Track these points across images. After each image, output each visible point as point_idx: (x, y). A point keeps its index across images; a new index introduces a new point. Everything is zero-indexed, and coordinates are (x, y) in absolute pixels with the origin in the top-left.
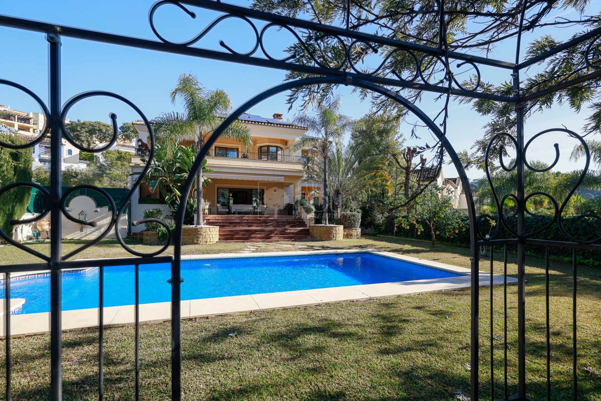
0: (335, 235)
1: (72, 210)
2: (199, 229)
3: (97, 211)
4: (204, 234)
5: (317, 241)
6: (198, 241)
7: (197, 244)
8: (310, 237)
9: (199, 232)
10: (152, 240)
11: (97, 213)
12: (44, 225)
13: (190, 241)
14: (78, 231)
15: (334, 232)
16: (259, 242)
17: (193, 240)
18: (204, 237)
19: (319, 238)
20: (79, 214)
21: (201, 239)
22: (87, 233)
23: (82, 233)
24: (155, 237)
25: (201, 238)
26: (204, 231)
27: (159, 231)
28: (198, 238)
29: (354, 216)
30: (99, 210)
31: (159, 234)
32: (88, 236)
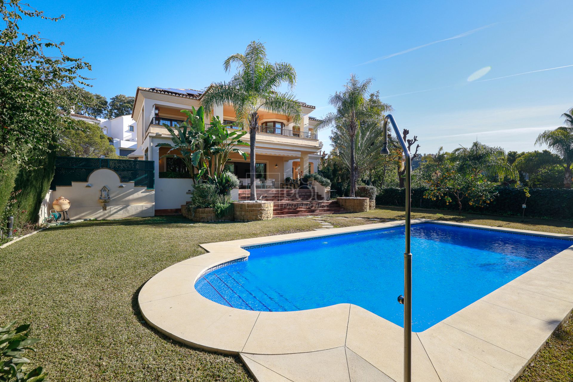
0: (366, 207)
1: (92, 185)
2: (262, 205)
3: (122, 187)
4: (267, 209)
5: (350, 213)
6: (261, 216)
7: (261, 220)
8: (342, 209)
9: (262, 207)
10: (209, 218)
11: (122, 188)
12: (64, 204)
13: (254, 217)
14: (101, 209)
15: (366, 204)
16: (307, 215)
17: (257, 216)
18: (266, 212)
19: (352, 210)
20: (101, 191)
21: (264, 215)
22: (112, 213)
23: (106, 212)
24: (213, 214)
25: (264, 213)
26: (267, 207)
27: (218, 208)
28: (261, 213)
29: (372, 189)
30: (124, 186)
31: (217, 211)
32: (113, 216)
